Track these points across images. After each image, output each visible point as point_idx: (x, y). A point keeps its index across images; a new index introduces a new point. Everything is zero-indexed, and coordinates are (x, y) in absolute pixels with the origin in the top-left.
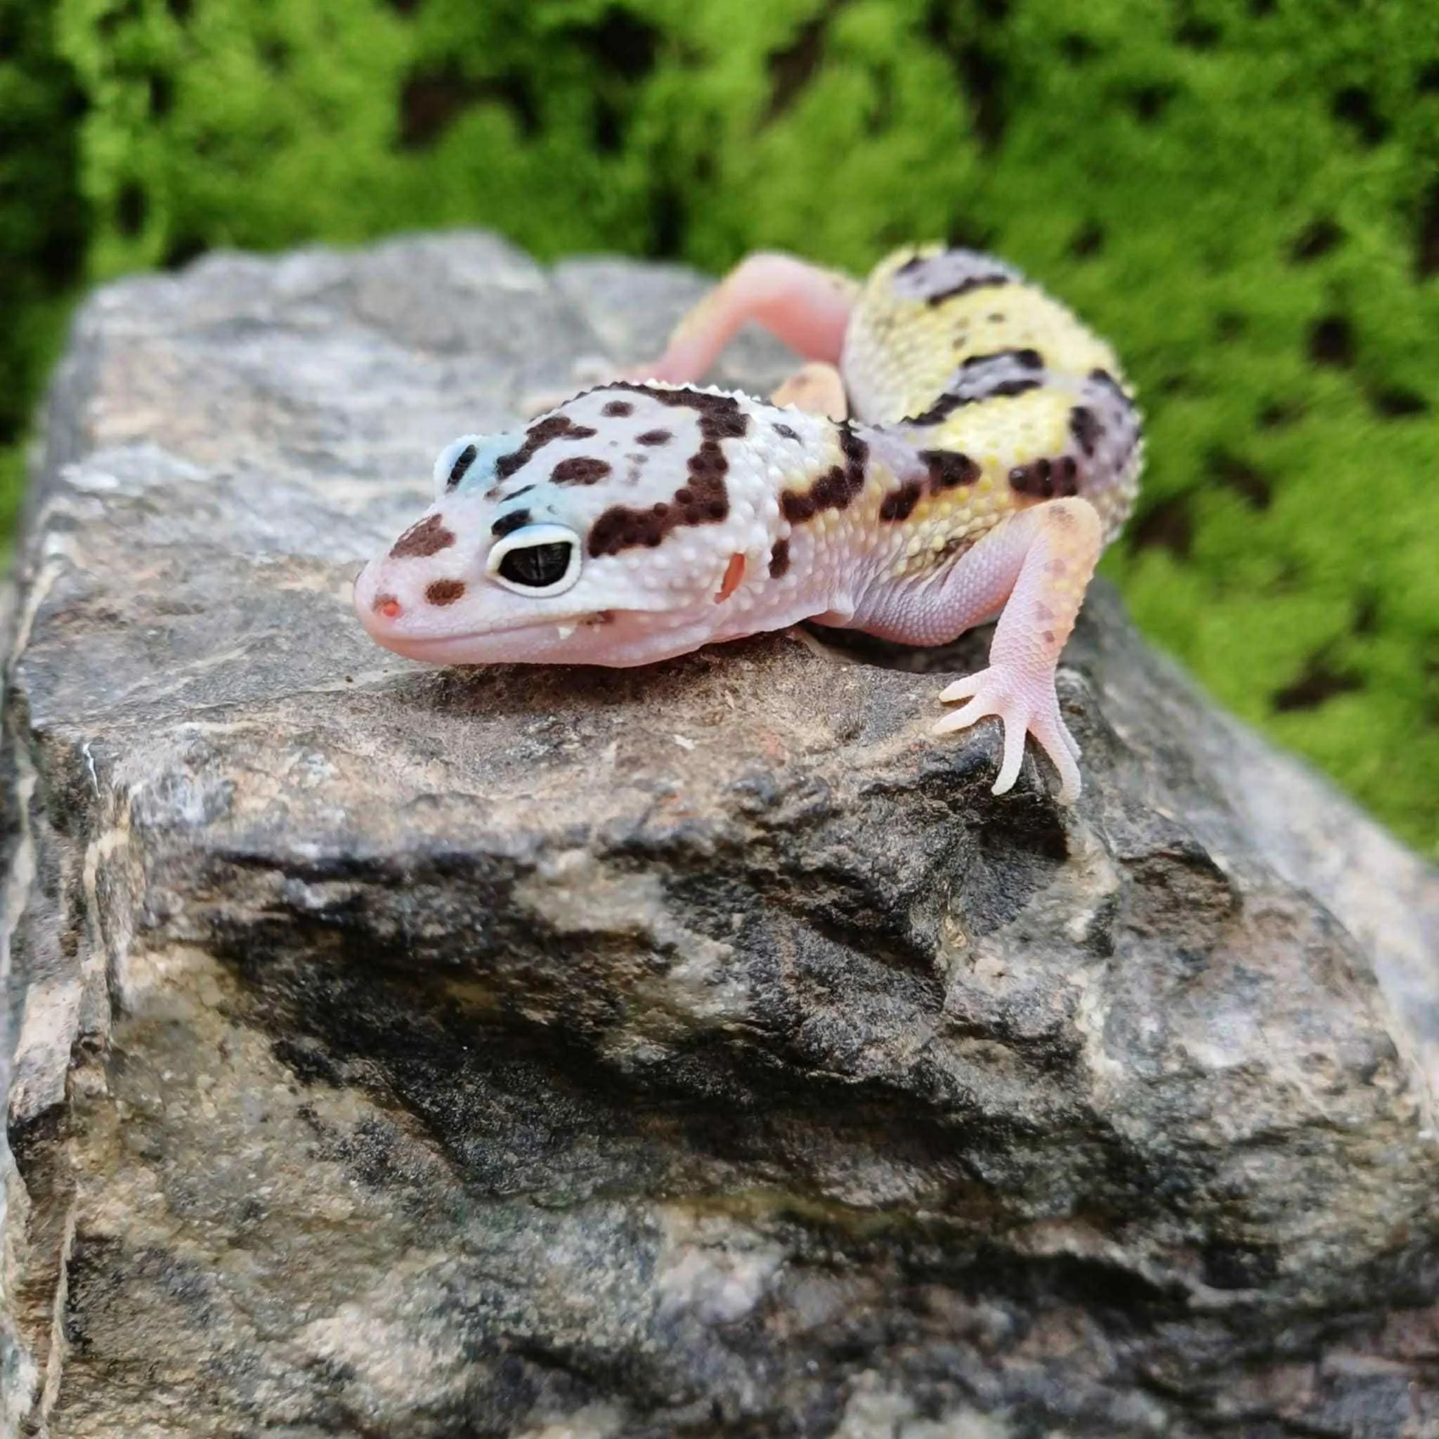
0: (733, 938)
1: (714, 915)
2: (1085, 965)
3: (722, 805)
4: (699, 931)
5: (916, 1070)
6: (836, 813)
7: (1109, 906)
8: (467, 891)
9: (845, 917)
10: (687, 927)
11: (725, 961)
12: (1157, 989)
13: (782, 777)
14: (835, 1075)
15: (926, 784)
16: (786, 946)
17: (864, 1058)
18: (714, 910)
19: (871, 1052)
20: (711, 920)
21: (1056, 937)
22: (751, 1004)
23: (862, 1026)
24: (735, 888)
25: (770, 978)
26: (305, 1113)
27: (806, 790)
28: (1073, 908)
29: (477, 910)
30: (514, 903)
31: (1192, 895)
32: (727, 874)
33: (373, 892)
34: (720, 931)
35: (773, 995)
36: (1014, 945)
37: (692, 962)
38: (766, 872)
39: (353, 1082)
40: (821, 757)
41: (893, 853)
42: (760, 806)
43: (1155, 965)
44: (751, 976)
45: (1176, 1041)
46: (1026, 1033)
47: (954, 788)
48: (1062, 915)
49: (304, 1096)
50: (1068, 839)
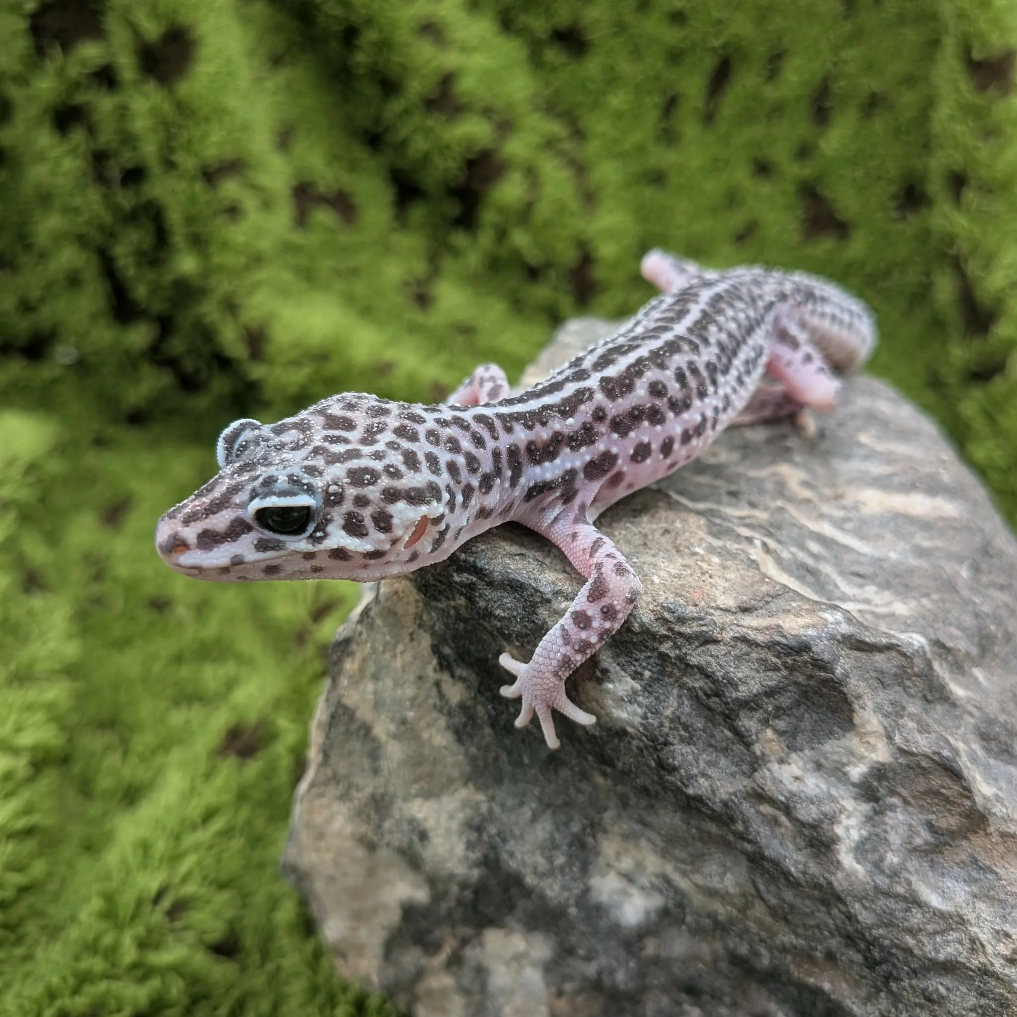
0: (643, 683)
1: (635, 666)
2: (855, 799)
3: (653, 611)
4: (624, 670)
5: (725, 804)
6: (715, 642)
7: (879, 770)
8: (519, 600)
9: (704, 697)
10: (618, 664)
11: (635, 692)
12: (908, 840)
13: (691, 611)
14: (679, 784)
15: (771, 646)
16: (673, 702)
17: (697, 781)
18: (636, 664)
19: (701, 780)
20: (633, 668)
21: (838, 773)
22: (642, 721)
23: (702, 764)
24: (650, 657)
25: (657, 713)
26: (438, 684)
27: (701, 622)
28: (853, 759)
29: (520, 611)
30: (537, 614)
31: (944, 791)
32: (647, 647)
33: (481, 585)
34: (637, 676)
35: (656, 723)
36: (810, 766)
37: (617, 684)
38: (667, 655)
39: (462, 679)
40: (722, 613)
41: (740, 675)
42: (672, 619)
43: (910, 825)
44: (647, 707)
45: (906, 875)
46: (800, 817)
47: (787, 655)
48: (845, 760)
49: (438, 676)
50: (855, 715)
